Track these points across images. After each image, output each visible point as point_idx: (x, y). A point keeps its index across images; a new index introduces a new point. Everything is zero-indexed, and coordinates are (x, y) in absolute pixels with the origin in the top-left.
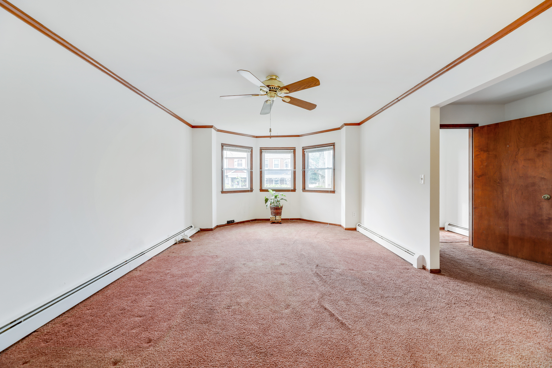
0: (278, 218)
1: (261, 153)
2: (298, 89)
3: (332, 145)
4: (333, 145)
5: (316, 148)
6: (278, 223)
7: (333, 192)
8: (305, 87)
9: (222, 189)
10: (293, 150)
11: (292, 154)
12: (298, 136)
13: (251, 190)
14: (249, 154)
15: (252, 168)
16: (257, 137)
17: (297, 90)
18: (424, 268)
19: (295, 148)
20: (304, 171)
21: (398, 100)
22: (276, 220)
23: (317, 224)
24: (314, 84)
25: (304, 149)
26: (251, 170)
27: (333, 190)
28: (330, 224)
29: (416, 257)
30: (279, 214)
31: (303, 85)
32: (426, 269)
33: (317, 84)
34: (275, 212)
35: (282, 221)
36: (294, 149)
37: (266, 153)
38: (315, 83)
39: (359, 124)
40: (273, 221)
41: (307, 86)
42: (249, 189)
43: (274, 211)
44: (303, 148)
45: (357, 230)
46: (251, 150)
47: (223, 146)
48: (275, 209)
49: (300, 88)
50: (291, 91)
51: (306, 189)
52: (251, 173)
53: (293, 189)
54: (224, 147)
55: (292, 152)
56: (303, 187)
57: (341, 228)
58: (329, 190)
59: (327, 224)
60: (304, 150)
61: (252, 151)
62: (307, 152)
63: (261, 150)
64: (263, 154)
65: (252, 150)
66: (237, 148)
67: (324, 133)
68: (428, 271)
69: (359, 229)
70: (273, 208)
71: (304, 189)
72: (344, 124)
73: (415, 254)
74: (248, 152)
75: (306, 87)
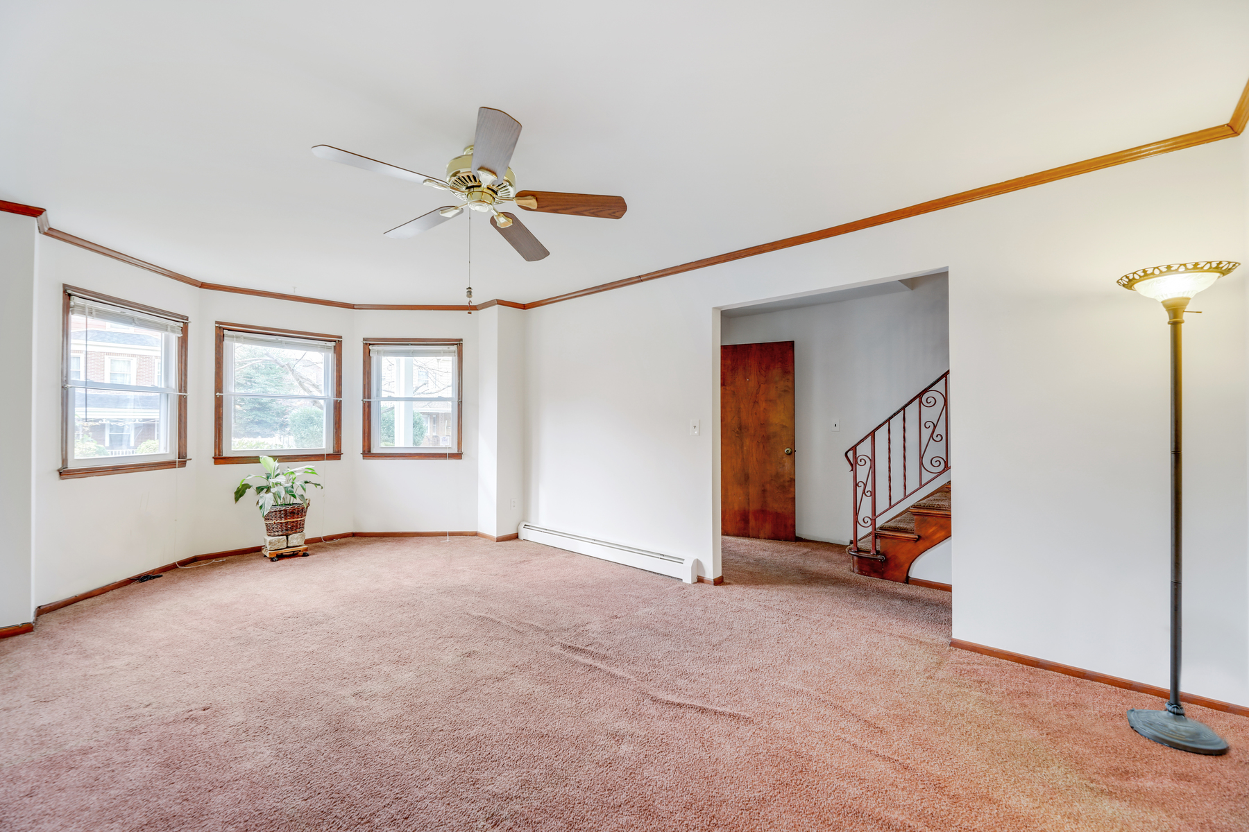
0: (296, 540)
1: (220, 339)
2: (563, 209)
3: (453, 344)
4: (458, 343)
5: (408, 345)
6: (294, 555)
7: (458, 456)
8: (586, 211)
9: (65, 461)
10: (333, 344)
11: (331, 355)
12: (351, 306)
13: (182, 460)
14: (174, 338)
15: (183, 386)
16: (203, 285)
17: (560, 211)
18: (700, 580)
19: (341, 337)
20: (369, 403)
21: (640, 279)
22: (288, 547)
23: (415, 539)
24: (610, 212)
25: (370, 344)
26: (180, 391)
27: (456, 452)
28: (452, 534)
29: (688, 564)
30: (297, 527)
31: (584, 206)
32: (705, 581)
33: (617, 214)
34: (287, 523)
35: (310, 545)
36: (337, 344)
37: (237, 342)
38: (614, 213)
39: (524, 307)
40: (280, 552)
41: (592, 211)
42: (174, 457)
43: (283, 521)
44: (364, 339)
45: (522, 536)
46: (182, 325)
47: (70, 295)
48: (286, 514)
49: (571, 208)
50: (542, 207)
51: (374, 451)
52: (182, 403)
53: (332, 452)
54: (75, 301)
55: (329, 348)
56: (366, 448)
57: (481, 541)
58: (447, 452)
59: (444, 534)
60: (371, 347)
61: (185, 330)
62: (378, 352)
63: (221, 331)
64: (227, 342)
65: (186, 325)
66: (128, 313)
67: (433, 311)
68: (710, 584)
69: (524, 534)
70: (280, 511)
71: (367, 453)
72: (497, 300)
73: (683, 560)
74: (173, 331)
75: (585, 213)
